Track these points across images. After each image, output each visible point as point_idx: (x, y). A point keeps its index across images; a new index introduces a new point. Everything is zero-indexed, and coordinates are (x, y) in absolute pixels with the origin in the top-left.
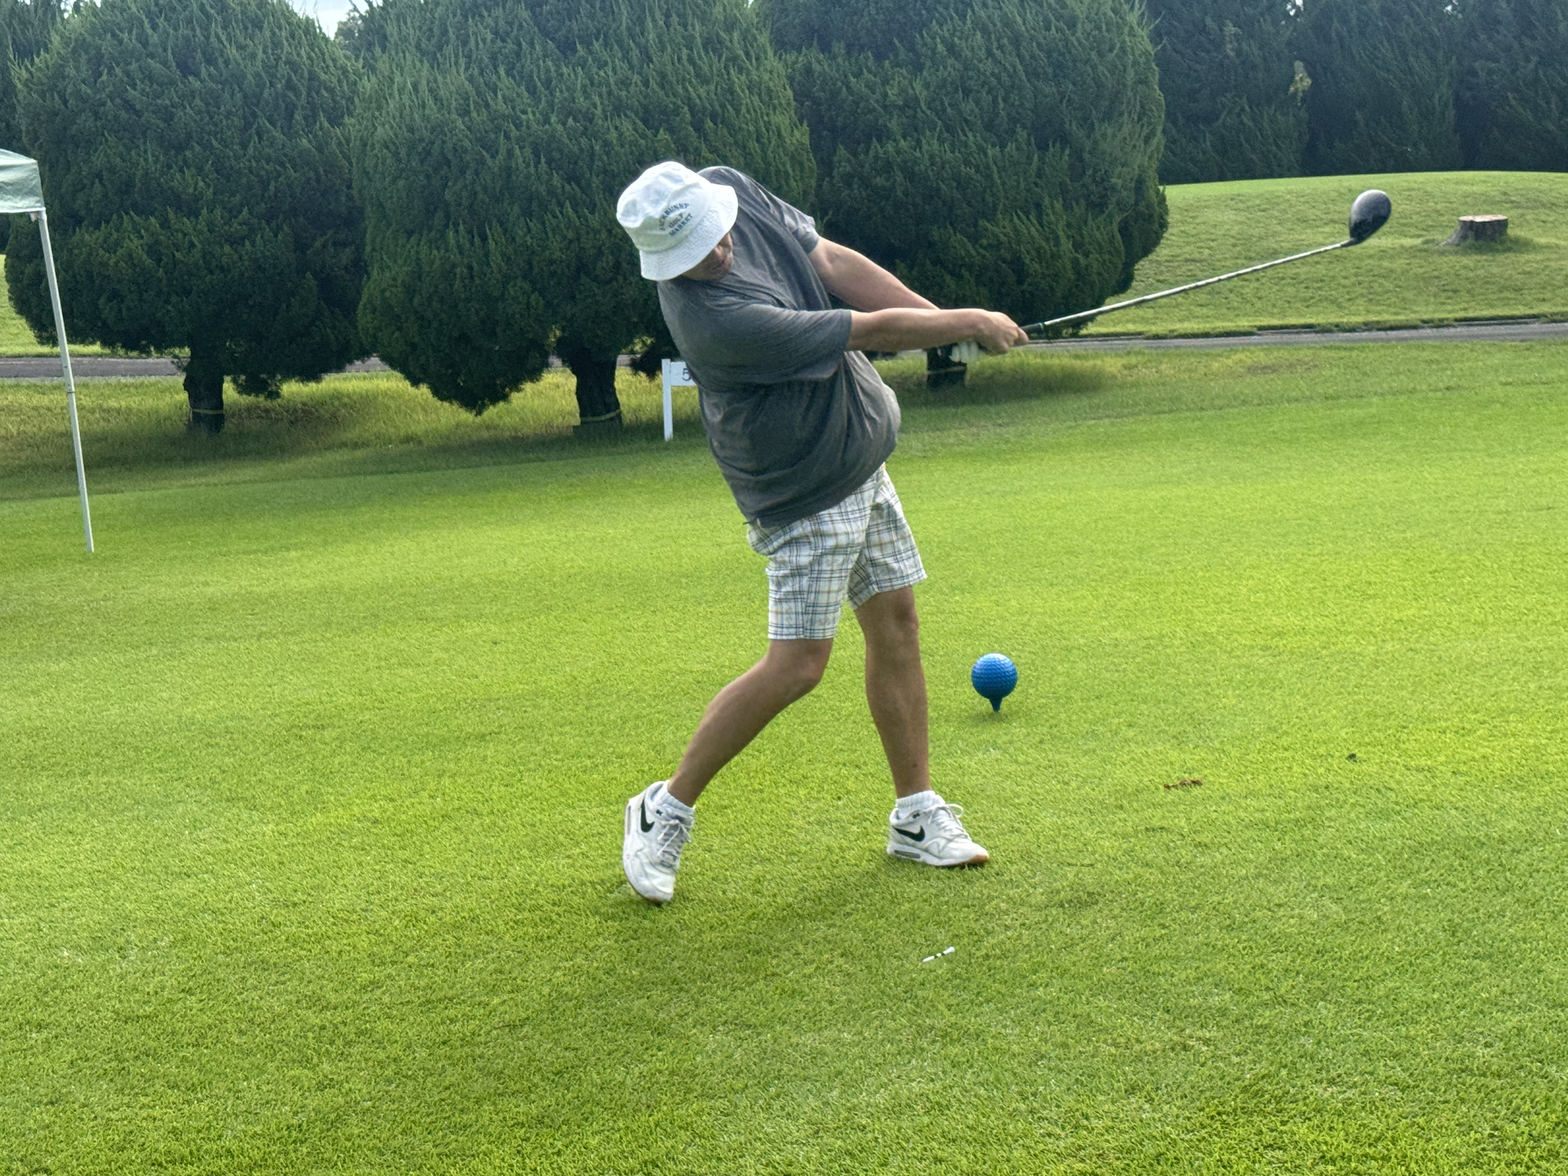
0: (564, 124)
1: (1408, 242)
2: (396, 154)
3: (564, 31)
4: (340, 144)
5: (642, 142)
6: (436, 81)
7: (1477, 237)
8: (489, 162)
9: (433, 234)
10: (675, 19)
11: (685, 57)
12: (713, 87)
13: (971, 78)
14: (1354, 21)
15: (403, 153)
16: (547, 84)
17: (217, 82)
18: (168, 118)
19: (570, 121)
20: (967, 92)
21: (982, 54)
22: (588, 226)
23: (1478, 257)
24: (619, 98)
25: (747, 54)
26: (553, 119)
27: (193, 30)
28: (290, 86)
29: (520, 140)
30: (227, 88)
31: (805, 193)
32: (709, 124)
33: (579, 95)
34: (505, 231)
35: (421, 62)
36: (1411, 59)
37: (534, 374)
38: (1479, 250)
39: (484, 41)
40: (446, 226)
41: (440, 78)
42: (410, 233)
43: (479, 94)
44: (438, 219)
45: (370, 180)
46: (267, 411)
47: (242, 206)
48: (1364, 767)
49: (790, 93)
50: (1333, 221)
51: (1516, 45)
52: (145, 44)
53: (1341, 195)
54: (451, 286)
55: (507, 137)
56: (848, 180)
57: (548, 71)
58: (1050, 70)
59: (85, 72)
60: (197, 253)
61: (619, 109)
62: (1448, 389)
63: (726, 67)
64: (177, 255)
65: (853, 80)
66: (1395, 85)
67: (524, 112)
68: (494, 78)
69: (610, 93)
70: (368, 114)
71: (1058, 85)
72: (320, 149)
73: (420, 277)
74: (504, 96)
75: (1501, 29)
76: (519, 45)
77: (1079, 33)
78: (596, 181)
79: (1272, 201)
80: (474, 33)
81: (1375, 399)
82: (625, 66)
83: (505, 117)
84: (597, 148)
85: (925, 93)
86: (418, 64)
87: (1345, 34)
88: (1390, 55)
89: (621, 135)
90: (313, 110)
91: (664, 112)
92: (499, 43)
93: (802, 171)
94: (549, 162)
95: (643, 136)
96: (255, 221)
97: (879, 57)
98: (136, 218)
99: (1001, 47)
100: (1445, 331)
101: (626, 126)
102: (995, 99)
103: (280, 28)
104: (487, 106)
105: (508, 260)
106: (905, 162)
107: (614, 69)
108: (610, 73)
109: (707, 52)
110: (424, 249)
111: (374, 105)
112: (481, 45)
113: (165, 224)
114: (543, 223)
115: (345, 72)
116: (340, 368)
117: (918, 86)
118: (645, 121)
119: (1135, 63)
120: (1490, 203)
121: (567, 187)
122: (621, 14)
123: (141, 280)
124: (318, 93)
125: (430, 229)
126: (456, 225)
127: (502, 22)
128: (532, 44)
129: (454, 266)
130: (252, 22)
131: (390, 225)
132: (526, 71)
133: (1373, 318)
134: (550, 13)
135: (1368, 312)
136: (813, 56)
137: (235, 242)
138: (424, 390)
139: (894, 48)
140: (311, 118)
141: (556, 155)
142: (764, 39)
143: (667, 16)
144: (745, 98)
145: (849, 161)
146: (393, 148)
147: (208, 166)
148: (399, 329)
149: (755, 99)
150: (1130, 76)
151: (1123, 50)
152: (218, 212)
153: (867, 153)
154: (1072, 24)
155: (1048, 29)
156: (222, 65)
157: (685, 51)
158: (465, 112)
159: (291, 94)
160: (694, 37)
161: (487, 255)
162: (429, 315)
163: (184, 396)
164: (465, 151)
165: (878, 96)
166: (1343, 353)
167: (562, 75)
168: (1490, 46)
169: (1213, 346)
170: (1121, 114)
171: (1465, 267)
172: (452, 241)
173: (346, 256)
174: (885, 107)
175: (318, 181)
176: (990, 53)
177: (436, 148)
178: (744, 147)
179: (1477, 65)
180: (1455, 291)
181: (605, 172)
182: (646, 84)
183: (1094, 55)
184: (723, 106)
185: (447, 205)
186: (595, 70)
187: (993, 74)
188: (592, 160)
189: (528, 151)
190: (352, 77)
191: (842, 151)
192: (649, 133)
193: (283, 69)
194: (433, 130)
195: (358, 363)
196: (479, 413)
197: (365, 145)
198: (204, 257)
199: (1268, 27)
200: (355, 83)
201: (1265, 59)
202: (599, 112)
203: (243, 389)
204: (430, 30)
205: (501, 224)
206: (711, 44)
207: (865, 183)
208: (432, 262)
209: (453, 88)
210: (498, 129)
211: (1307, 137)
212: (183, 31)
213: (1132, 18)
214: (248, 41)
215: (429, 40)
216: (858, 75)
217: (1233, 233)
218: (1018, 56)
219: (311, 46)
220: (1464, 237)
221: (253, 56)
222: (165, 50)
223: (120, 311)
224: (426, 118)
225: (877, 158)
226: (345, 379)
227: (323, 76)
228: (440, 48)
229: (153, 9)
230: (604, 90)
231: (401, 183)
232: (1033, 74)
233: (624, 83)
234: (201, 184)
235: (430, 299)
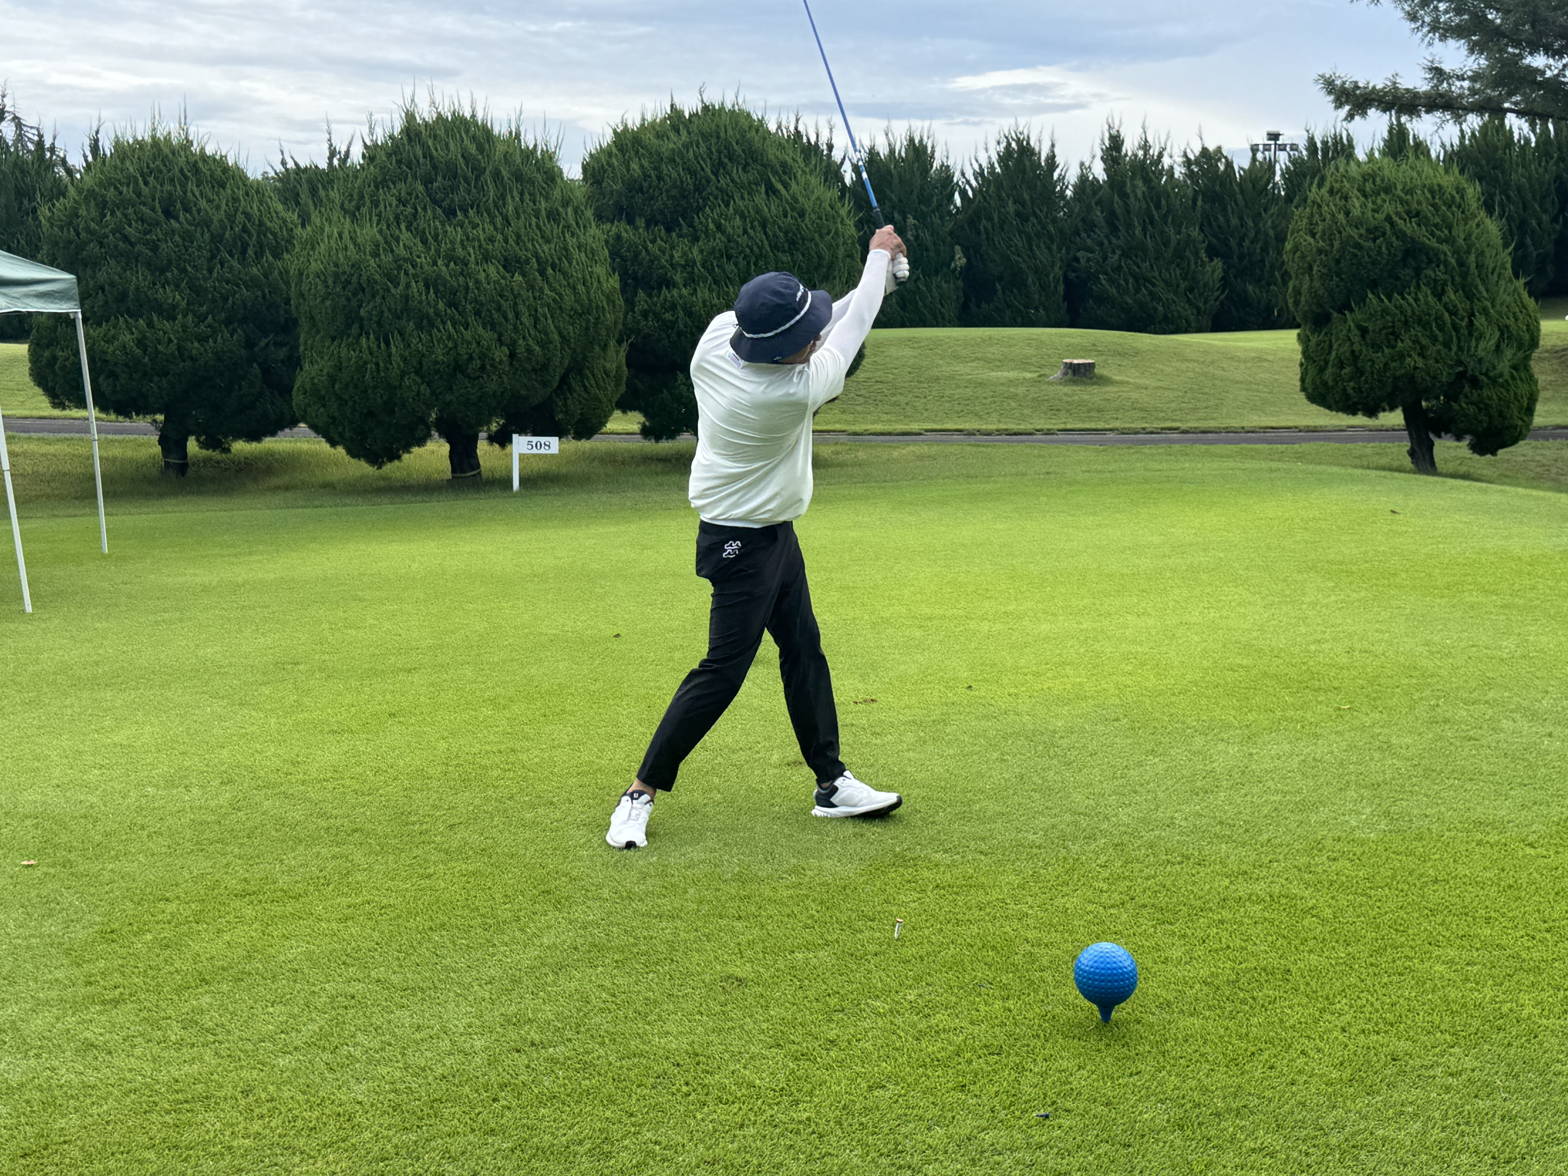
0: (447, 266)
1: (1028, 375)
2: (325, 282)
3: (448, 201)
4: (281, 272)
5: (503, 281)
6: (355, 232)
7: (1074, 374)
8: (393, 291)
9: (350, 339)
10: (527, 197)
11: (534, 224)
12: (553, 246)
13: (732, 248)
14: (996, 220)
15: (330, 281)
16: (436, 238)
17: (190, 224)
18: (155, 248)
19: (452, 264)
20: (729, 258)
21: (741, 231)
22: (463, 339)
23: (1075, 388)
24: (486, 250)
25: (577, 223)
26: (440, 262)
27: (175, 186)
28: (244, 229)
29: (415, 276)
30: (199, 230)
31: (616, 323)
32: (550, 271)
33: (458, 246)
34: (403, 340)
35: (345, 217)
36: (1035, 248)
37: (421, 442)
38: (1075, 383)
39: (391, 205)
40: (361, 335)
41: (357, 229)
42: (333, 339)
43: (386, 242)
44: (355, 329)
45: (305, 299)
46: (218, 462)
47: (207, 314)
48: (977, 693)
49: (606, 252)
50: (977, 359)
51: (1106, 242)
52: (139, 194)
53: (983, 341)
54: (364, 377)
55: (406, 273)
56: (645, 314)
57: (436, 228)
58: (786, 245)
59: (94, 212)
60: (173, 347)
61: (487, 258)
62: (1048, 473)
63: (563, 233)
64: (159, 347)
65: (650, 245)
66: (1024, 266)
67: (419, 257)
68: (397, 232)
69: (480, 246)
70: (304, 253)
71: (792, 255)
72: (266, 277)
73: (340, 369)
74: (404, 245)
75: (1097, 230)
76: (416, 209)
77: (807, 221)
78: (469, 307)
79: (937, 343)
80: (384, 200)
81: (1001, 479)
82: (492, 228)
83: (405, 260)
84: (471, 284)
85: (700, 257)
86: (342, 220)
87: (990, 228)
88: (1020, 244)
89: (488, 276)
90: (261, 248)
91: (518, 261)
92: (401, 208)
93: (614, 306)
94: (436, 293)
95: (504, 278)
96: (216, 325)
97: (669, 230)
98: (130, 320)
99: (752, 227)
100: (1050, 437)
101: (492, 270)
102: (748, 263)
103: (238, 188)
104: (392, 251)
105: (405, 360)
106: (685, 304)
107: (483, 230)
108: (481, 232)
109: (549, 221)
110: (344, 351)
111: (309, 247)
112: (388, 208)
113: (150, 325)
114: (431, 335)
115: (285, 221)
116: (273, 434)
117: (695, 250)
118: (504, 267)
119: (844, 243)
120: (1085, 350)
121: (449, 311)
122: (488, 191)
123: (131, 364)
124: (265, 235)
125: (349, 336)
126: (367, 334)
127: (403, 193)
128: (425, 209)
129: (366, 363)
130: (218, 183)
131: (318, 332)
132: (421, 227)
133: (1002, 426)
134: (439, 188)
135: (1000, 422)
136: (622, 228)
137: (202, 339)
138: (341, 451)
139: (679, 225)
140: (259, 254)
141: (442, 288)
142: (589, 213)
143: (522, 194)
144: (575, 253)
145: (646, 301)
146: (322, 277)
147: (183, 285)
148: (324, 406)
149: (583, 255)
150: (841, 252)
151: (836, 233)
152: (190, 317)
153: (659, 296)
154: (802, 214)
155: (786, 216)
156: (195, 213)
157: (534, 220)
158: (375, 255)
159: (245, 236)
160: (540, 210)
161: (390, 355)
162: (346, 397)
163: (158, 449)
164: (376, 282)
165: (667, 257)
166: (981, 449)
167: (446, 232)
168: (1089, 242)
169: (893, 441)
170: (834, 278)
171: (1066, 394)
172: (365, 345)
173: (283, 353)
174: (672, 265)
175: (264, 298)
176: (745, 232)
177: (354, 279)
178: (574, 289)
179: (1080, 254)
180: (1058, 410)
181: (476, 301)
182: (506, 241)
183: (816, 236)
184: (560, 259)
185: (362, 319)
186: (470, 229)
187: (747, 246)
188: (467, 293)
189: (421, 284)
190: (290, 225)
191: (641, 294)
192: (507, 275)
193: (240, 218)
194: (353, 266)
195: (287, 431)
196: (380, 468)
197: (302, 274)
198: (179, 349)
199: (936, 220)
200: (292, 230)
201: (935, 243)
202: (472, 259)
203: (203, 445)
204: (351, 195)
205: (401, 334)
206: (553, 216)
207: (657, 317)
208: (350, 360)
209: (368, 238)
210: (400, 268)
211: (962, 300)
212: (168, 187)
213: (843, 212)
214: (215, 197)
215: (350, 202)
216: (653, 242)
217: (909, 364)
218: (765, 233)
219: (261, 202)
220: (1066, 374)
221: (218, 208)
222: (154, 200)
223: (115, 386)
224: (346, 257)
225: (665, 300)
226: (276, 442)
227: (269, 224)
228: (358, 209)
229: (145, 170)
230: (477, 244)
231: (328, 303)
232: (775, 247)
233: (491, 240)
234: (178, 297)
235: (347, 385)
